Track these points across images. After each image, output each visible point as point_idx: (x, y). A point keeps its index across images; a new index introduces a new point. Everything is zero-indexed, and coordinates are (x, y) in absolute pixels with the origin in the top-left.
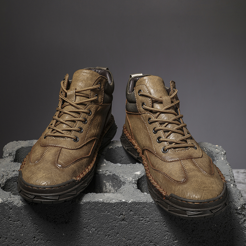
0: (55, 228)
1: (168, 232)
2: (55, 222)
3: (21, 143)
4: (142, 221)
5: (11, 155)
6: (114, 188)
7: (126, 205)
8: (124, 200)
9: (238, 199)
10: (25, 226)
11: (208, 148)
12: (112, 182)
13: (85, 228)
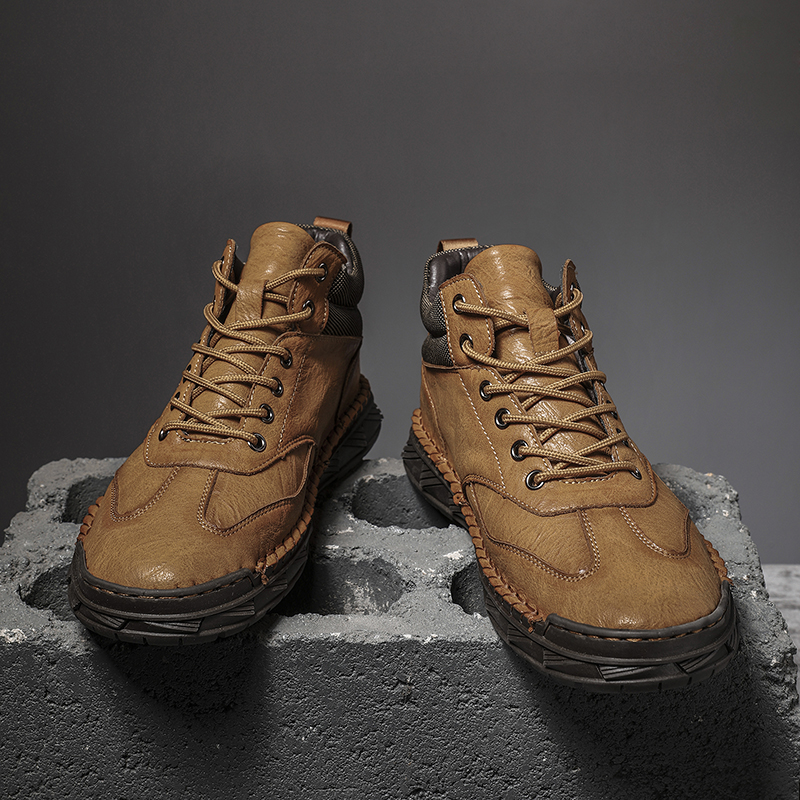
0: (189, 727)
1: (548, 739)
2: (191, 705)
3: (84, 465)
4: (466, 702)
5: (54, 501)
6: (379, 605)
7: (416, 653)
8: (408, 636)
9: (771, 633)
10: (97, 719)
11: (679, 481)
12: (374, 584)
13: (285, 725)
